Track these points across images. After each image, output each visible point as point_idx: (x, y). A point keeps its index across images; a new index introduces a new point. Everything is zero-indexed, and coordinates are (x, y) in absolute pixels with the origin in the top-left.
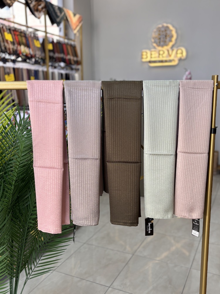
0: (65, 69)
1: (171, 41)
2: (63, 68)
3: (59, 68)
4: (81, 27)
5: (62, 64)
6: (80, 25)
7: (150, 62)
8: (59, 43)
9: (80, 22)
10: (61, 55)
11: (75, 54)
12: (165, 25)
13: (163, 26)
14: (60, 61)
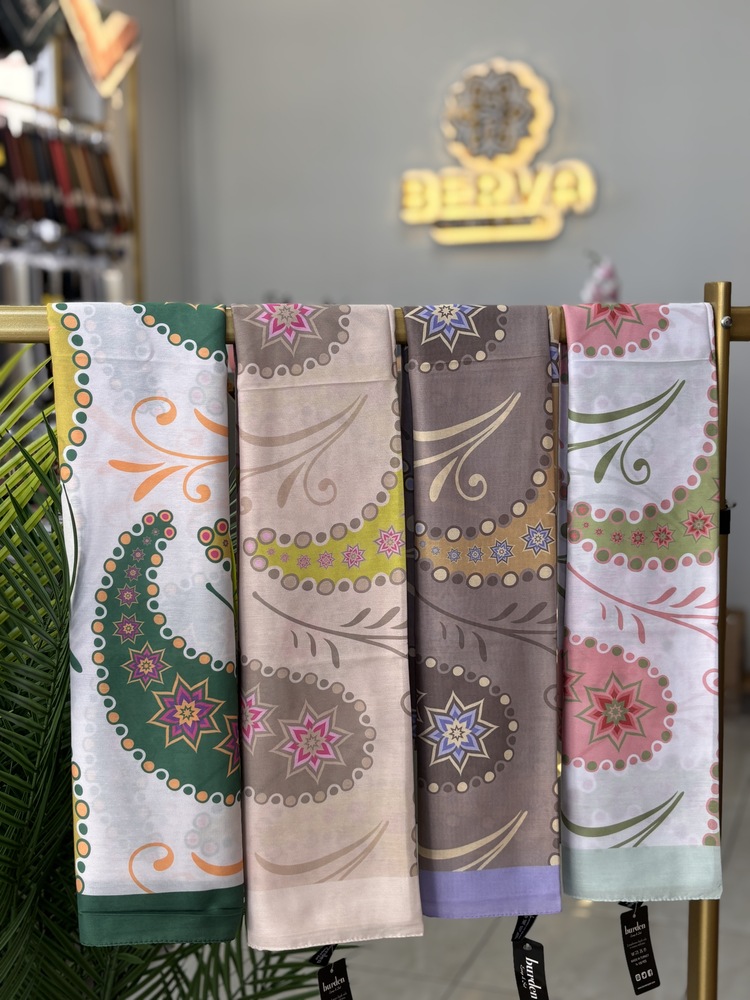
0: (59, 252)
1: (526, 133)
2: (49, 248)
3: (34, 244)
4: (134, 71)
5: (48, 230)
6: (130, 58)
7: (440, 224)
8: (32, 134)
9: (128, 47)
10: (44, 191)
11: (107, 186)
12: (501, 66)
13: (492, 73)
14: (38, 217)
